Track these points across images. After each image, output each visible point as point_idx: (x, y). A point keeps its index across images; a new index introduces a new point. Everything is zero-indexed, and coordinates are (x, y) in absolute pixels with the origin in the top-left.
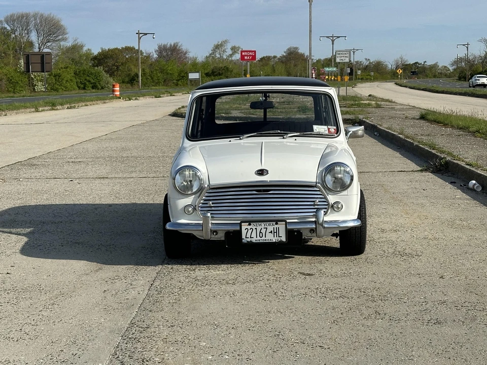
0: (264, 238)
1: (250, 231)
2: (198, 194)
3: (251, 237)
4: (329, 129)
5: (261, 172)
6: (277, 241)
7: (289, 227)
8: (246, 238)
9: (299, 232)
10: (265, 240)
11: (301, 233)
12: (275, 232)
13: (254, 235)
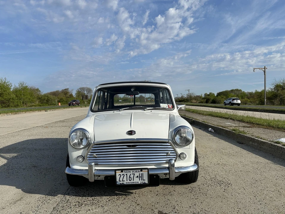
0: (132, 181)
1: (122, 176)
2: (87, 148)
3: (123, 181)
4: (168, 106)
5: (131, 133)
6: (141, 183)
7: (151, 173)
8: (119, 181)
9: (157, 176)
10: (133, 182)
11: (159, 176)
12: (141, 177)
13: (125, 179)
